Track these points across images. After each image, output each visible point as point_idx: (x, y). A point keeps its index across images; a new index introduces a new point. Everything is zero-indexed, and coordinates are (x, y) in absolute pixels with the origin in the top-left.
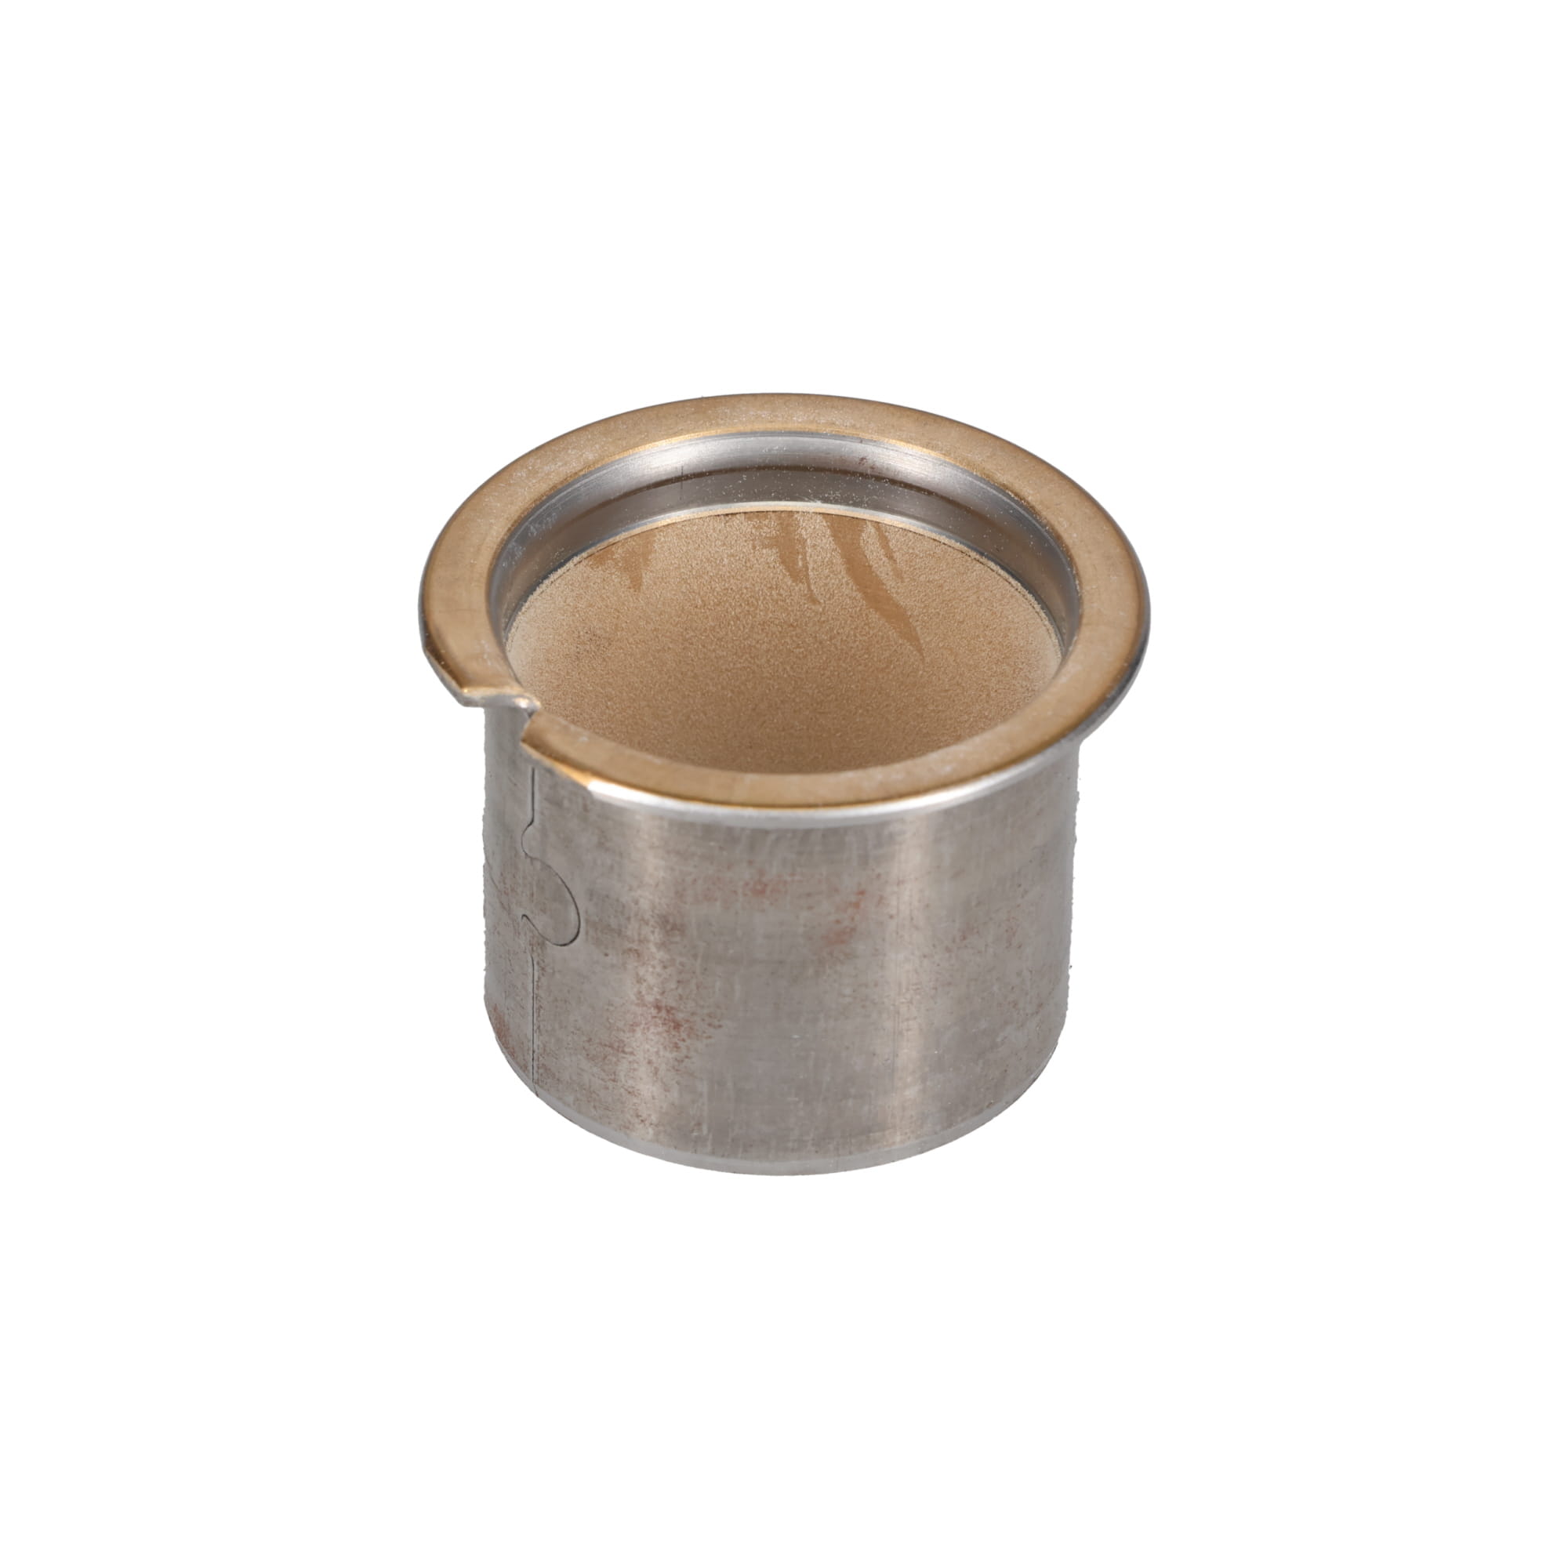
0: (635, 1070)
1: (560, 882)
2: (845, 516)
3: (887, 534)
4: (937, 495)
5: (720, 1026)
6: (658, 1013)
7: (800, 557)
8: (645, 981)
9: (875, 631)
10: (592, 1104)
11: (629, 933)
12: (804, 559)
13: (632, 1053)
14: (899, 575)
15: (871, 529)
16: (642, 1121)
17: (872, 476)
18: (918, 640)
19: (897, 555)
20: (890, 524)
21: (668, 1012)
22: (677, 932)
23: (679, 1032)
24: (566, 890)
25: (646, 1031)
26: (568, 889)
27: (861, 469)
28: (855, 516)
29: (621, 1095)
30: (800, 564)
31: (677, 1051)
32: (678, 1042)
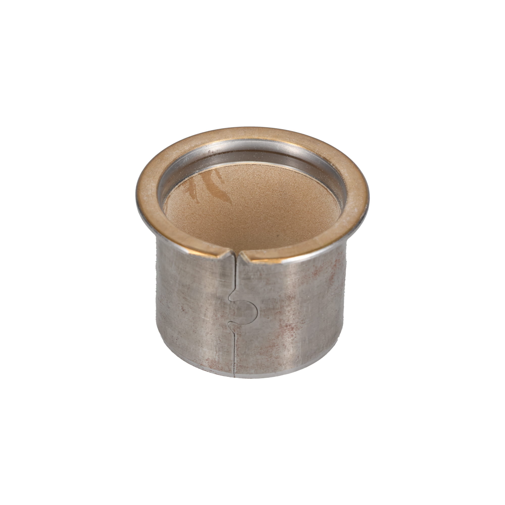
0: (279, 350)
1: (249, 303)
2: (206, 171)
3: (219, 171)
4: (235, 151)
5: (305, 322)
6: (286, 328)
7: (194, 191)
8: (282, 320)
9: (216, 203)
10: (262, 368)
11: (277, 307)
12: (196, 191)
13: (278, 345)
14: (223, 182)
15: (214, 172)
16: (281, 365)
17: (213, 155)
18: (230, 199)
19: (222, 177)
20: (220, 167)
21: (290, 326)
22: (293, 299)
23: (293, 330)
24: (252, 305)
25: (282, 336)
26: (253, 304)
27: (210, 154)
28: (209, 170)
29: (273, 360)
30: (194, 193)
31: (292, 337)
32: (293, 334)
